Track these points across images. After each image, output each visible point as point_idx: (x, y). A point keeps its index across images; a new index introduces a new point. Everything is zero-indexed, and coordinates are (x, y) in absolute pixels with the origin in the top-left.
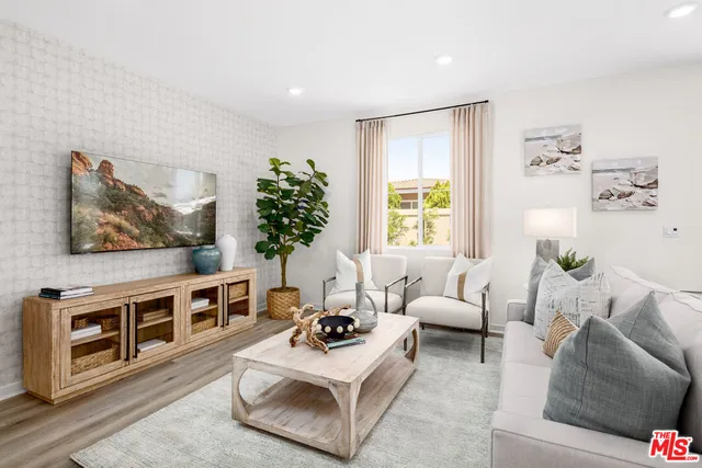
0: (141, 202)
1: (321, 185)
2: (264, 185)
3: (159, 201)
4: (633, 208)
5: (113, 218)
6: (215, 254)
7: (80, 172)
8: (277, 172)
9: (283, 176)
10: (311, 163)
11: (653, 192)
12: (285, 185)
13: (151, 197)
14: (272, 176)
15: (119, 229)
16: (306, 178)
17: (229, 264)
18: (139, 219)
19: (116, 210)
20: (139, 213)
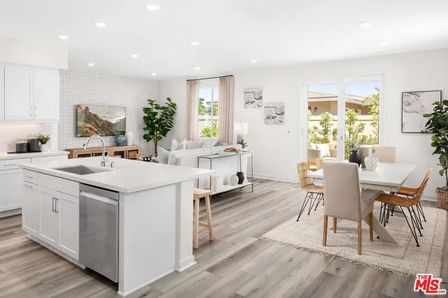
0: (98, 119)
1: (174, 110)
2: (146, 110)
3: (104, 119)
4: (276, 123)
5: (89, 125)
6: (124, 138)
7: (79, 111)
8: (152, 104)
9: (154, 106)
10: (169, 99)
11: (282, 116)
12: (155, 110)
13: (101, 118)
14: (150, 106)
15: (91, 129)
16: (167, 106)
17: (130, 143)
18: (97, 125)
19: (89, 123)
20: (97, 123)
